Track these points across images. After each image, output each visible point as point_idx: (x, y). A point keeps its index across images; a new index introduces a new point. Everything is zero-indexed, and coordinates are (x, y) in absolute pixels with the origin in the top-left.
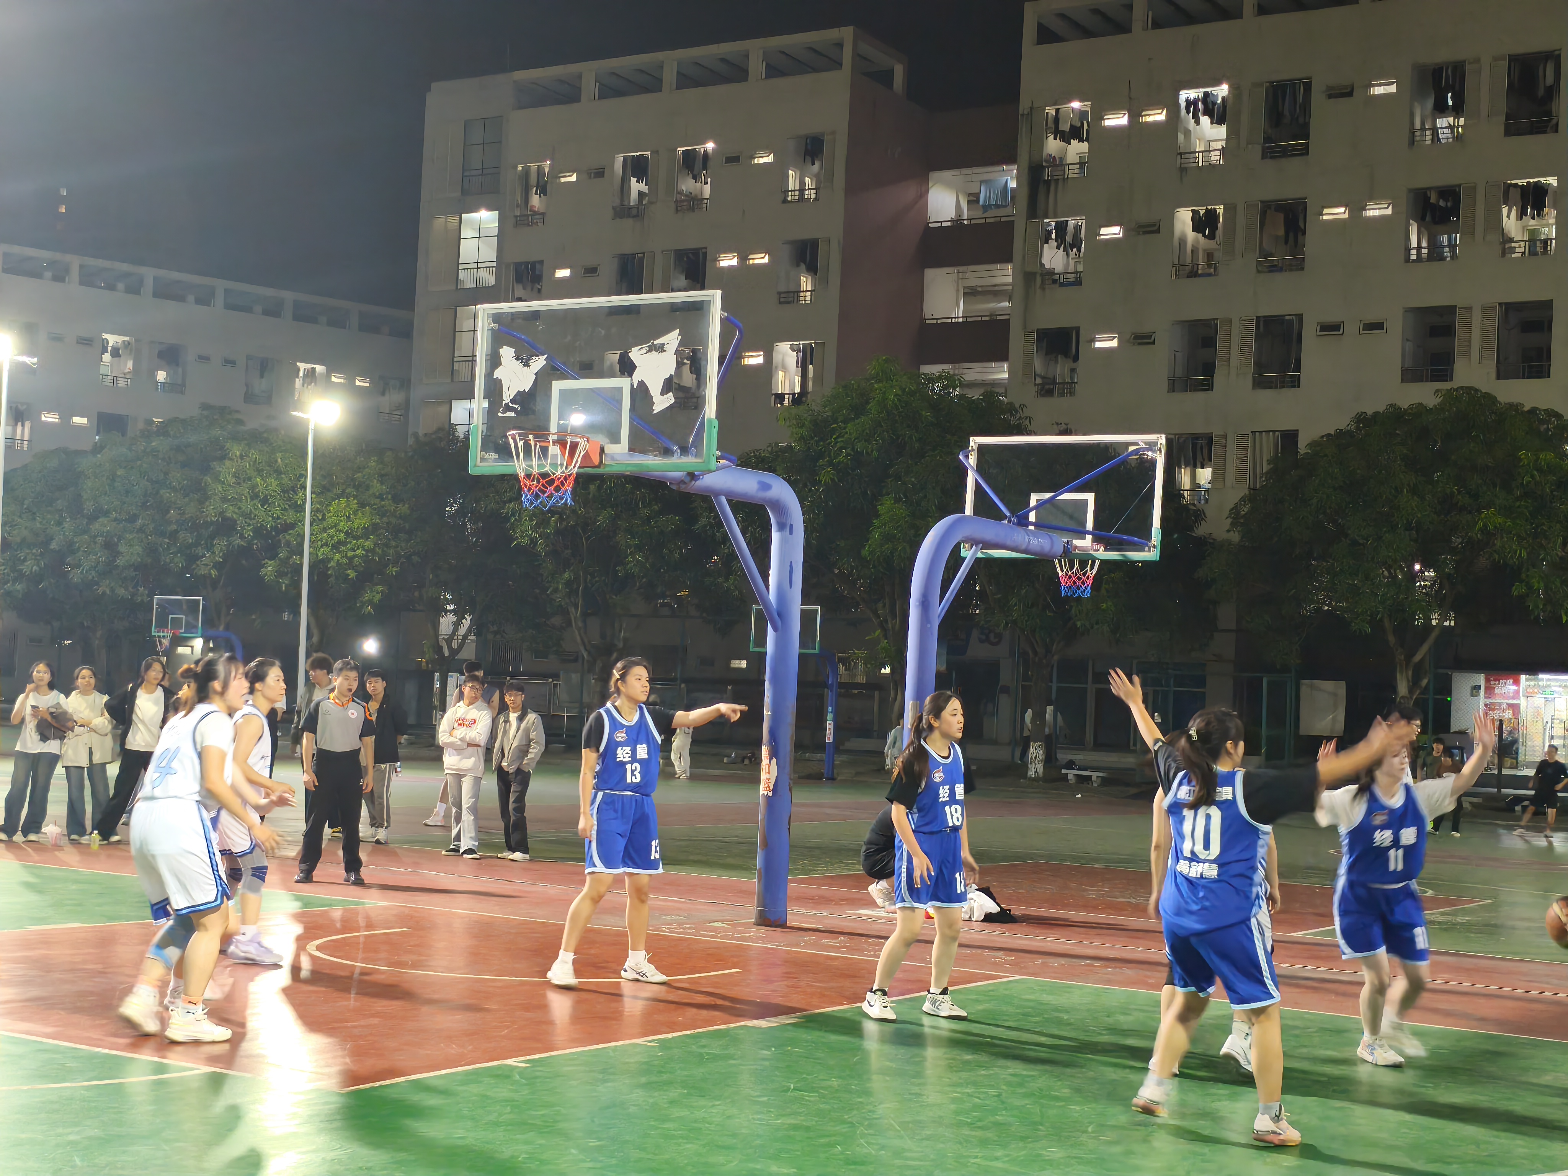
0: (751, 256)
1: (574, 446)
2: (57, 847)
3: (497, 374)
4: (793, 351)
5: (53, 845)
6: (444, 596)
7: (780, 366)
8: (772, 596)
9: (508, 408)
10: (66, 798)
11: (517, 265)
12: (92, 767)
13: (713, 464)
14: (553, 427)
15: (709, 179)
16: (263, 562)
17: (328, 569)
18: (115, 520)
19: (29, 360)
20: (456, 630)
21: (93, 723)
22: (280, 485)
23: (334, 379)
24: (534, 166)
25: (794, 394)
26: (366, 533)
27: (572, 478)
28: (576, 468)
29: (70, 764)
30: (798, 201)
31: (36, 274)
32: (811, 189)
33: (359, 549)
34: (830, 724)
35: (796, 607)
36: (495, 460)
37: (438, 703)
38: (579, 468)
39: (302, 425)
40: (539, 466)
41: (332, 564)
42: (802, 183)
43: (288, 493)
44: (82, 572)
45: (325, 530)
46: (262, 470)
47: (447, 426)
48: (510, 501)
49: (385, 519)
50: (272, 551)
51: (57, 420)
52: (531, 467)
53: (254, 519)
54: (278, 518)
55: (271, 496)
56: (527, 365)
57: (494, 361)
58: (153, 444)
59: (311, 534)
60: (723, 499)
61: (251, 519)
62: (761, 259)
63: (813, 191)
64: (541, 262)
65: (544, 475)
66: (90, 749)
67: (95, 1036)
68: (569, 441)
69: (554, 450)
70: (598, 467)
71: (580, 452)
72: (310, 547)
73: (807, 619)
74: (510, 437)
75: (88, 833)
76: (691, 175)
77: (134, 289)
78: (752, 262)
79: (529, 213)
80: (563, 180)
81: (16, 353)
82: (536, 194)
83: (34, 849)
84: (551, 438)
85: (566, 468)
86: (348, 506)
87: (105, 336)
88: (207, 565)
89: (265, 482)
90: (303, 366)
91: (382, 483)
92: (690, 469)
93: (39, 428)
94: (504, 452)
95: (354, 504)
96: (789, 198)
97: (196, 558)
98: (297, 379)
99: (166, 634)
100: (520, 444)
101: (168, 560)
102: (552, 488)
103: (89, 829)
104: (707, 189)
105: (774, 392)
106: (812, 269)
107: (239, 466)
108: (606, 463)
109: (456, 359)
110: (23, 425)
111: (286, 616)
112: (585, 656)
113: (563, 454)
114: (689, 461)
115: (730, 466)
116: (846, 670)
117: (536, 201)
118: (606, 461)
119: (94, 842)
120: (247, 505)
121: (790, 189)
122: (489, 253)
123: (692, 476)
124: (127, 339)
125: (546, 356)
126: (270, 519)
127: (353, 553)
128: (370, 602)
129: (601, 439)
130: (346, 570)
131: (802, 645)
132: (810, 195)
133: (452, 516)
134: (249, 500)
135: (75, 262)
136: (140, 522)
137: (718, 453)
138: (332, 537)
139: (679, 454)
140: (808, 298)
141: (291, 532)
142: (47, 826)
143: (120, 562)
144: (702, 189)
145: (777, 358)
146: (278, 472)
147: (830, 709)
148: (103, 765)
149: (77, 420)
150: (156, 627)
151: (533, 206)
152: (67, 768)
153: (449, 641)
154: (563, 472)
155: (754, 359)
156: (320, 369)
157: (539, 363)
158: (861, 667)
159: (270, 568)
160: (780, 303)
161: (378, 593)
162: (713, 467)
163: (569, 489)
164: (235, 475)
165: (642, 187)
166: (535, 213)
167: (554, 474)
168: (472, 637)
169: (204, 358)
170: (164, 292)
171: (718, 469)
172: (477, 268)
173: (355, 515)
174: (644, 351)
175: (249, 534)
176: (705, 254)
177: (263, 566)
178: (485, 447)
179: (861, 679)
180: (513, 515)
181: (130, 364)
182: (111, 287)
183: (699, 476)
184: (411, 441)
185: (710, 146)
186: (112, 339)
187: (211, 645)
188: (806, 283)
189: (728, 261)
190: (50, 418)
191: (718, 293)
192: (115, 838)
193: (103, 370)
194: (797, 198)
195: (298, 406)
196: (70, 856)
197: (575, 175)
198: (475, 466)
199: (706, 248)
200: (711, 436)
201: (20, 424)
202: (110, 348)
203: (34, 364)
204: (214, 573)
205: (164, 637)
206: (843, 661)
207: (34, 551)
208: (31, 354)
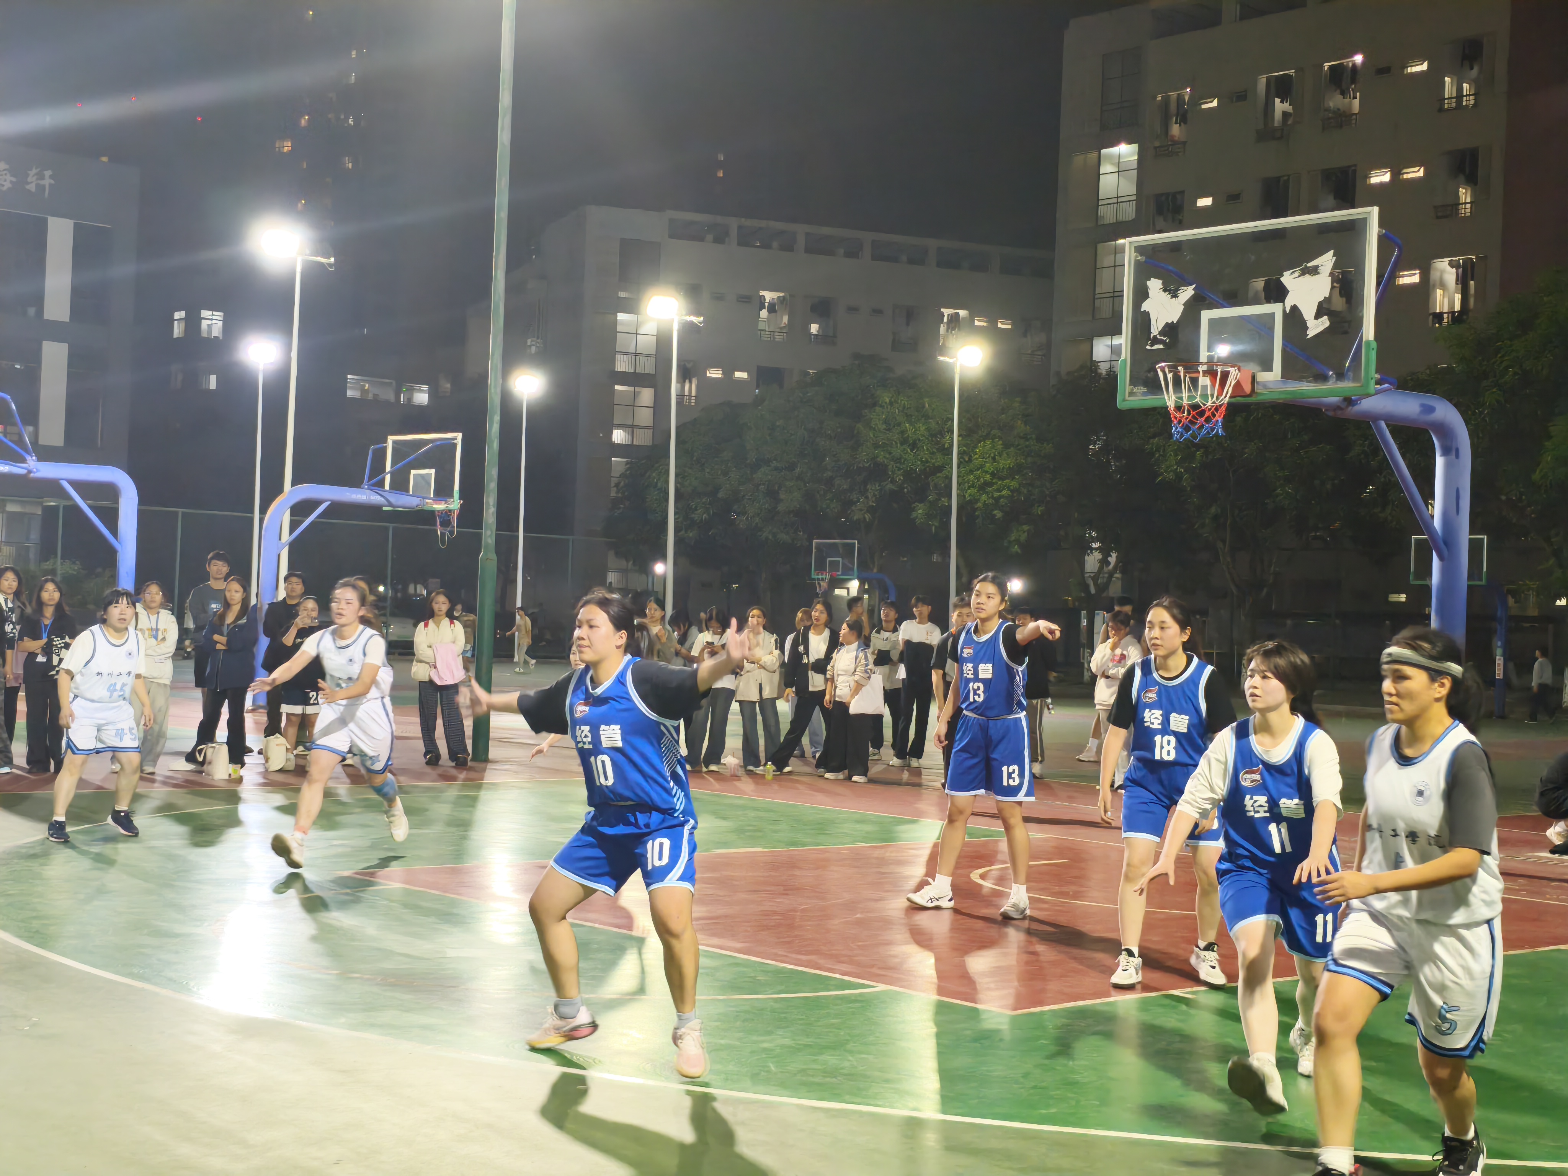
0: (1405, 171)
1: (1225, 376)
2: (735, 777)
3: (1146, 306)
4: (1452, 267)
5: (732, 776)
6: (1089, 534)
7: (1438, 283)
8: (1437, 523)
9: (1155, 341)
10: (741, 732)
11: (1158, 196)
12: (762, 701)
13: (1373, 387)
14: (1203, 356)
15: (1358, 94)
16: (914, 505)
17: (975, 510)
18: (776, 469)
19: (696, 320)
20: (1101, 569)
21: (763, 661)
22: (928, 429)
23: (977, 323)
24: (1173, 94)
25: (1454, 313)
26: (1012, 472)
27: (1223, 409)
28: (1227, 398)
29: (742, 699)
30: (1456, 108)
31: (698, 238)
32: (1469, 95)
33: (1005, 490)
34: (1499, 659)
35: (1464, 537)
36: (1144, 394)
37: (1085, 642)
38: (1230, 397)
39: (949, 368)
40: (1189, 398)
41: (979, 505)
42: (1460, 89)
43: (936, 437)
44: (747, 518)
45: (971, 472)
46: (911, 416)
47: (1089, 364)
48: (1154, 437)
49: (1029, 459)
50: (921, 494)
51: (720, 376)
52: (1181, 398)
53: (904, 463)
54: (927, 462)
55: (919, 440)
56: (1174, 295)
57: (1141, 294)
58: (809, 394)
59: (959, 476)
60: (1383, 424)
61: (901, 463)
62: (1416, 173)
63: (1472, 98)
64: (1182, 192)
65: (1195, 407)
66: (760, 685)
67: (780, 953)
68: (1219, 370)
69: (1204, 381)
70: (1250, 396)
71: (1231, 381)
72: (958, 489)
73: (1475, 547)
74: (1159, 370)
75: (762, 764)
76: (1338, 91)
77: (788, 247)
78: (1405, 176)
79: (1170, 143)
80: (1204, 107)
81: (684, 313)
82: (1176, 123)
83: (716, 779)
84: (1201, 368)
85: (1217, 398)
86: (993, 447)
87: (762, 293)
88: (861, 510)
89: (915, 427)
90: (946, 312)
91: (1026, 423)
92: (1347, 394)
93: (706, 385)
94: (1154, 386)
95: (999, 445)
96: (1446, 106)
97: (852, 503)
98: (942, 325)
99: (824, 577)
100: (1170, 376)
101: (824, 506)
102: (1203, 419)
103: (763, 761)
104: (1356, 103)
105: (1431, 311)
106: (1471, 180)
107: (889, 412)
108: (1259, 391)
109: (1097, 296)
110: (690, 382)
111: (935, 558)
112: (1235, 592)
113: (1213, 385)
114: (1347, 386)
115: (1391, 389)
116: (1516, 602)
117: (1176, 130)
118: (1259, 389)
119: (768, 772)
120: (897, 451)
121: (1446, 96)
122: (1129, 188)
123: (1349, 401)
124: (782, 294)
125: (1194, 286)
126: (919, 463)
127: (998, 494)
128: (1017, 541)
129: (1251, 367)
130: (993, 510)
131: (1470, 577)
132: (1469, 101)
133: (1096, 453)
134: (899, 445)
135: (733, 223)
136: (798, 470)
137: (1377, 376)
138: (978, 478)
139: (1334, 380)
140: (1468, 210)
141: (939, 475)
142: (726, 757)
143: (781, 507)
144: (1350, 104)
145: (1434, 275)
146: (927, 417)
147: (1499, 643)
148: (773, 701)
149: (738, 375)
150: (815, 570)
151: (1173, 136)
152: (741, 702)
153: (1095, 578)
154: (1214, 403)
155: (1410, 278)
156: (963, 313)
157: (1187, 293)
158: (1532, 599)
159: (920, 511)
160: (1438, 217)
161: (1024, 532)
162: (1372, 391)
163: (1220, 419)
164: (885, 422)
165: (1287, 107)
166: (1175, 143)
167: (1205, 405)
168: (1118, 575)
169: (852, 309)
170: (817, 247)
171: (1378, 392)
172: (1117, 203)
173: (1000, 456)
174: (1296, 274)
175: (899, 478)
176: (1355, 172)
177: (914, 510)
178: (1134, 381)
179: (1533, 612)
180: (1158, 450)
181: (785, 319)
182: (766, 246)
183: (1357, 400)
184: (1053, 381)
185: (1358, 59)
186: (769, 296)
187: (866, 587)
188: (1465, 195)
189: (1381, 177)
190: (714, 374)
191: (1375, 210)
192: (787, 769)
193: (761, 326)
194: (1454, 105)
195: (942, 351)
196: (747, 785)
197: (1216, 101)
198: (1124, 400)
199: (1355, 165)
200: (1370, 358)
201: (687, 381)
202: (766, 304)
203: (700, 323)
204: (868, 517)
205: (822, 580)
206: (1514, 593)
207: (704, 500)
208: (698, 314)
